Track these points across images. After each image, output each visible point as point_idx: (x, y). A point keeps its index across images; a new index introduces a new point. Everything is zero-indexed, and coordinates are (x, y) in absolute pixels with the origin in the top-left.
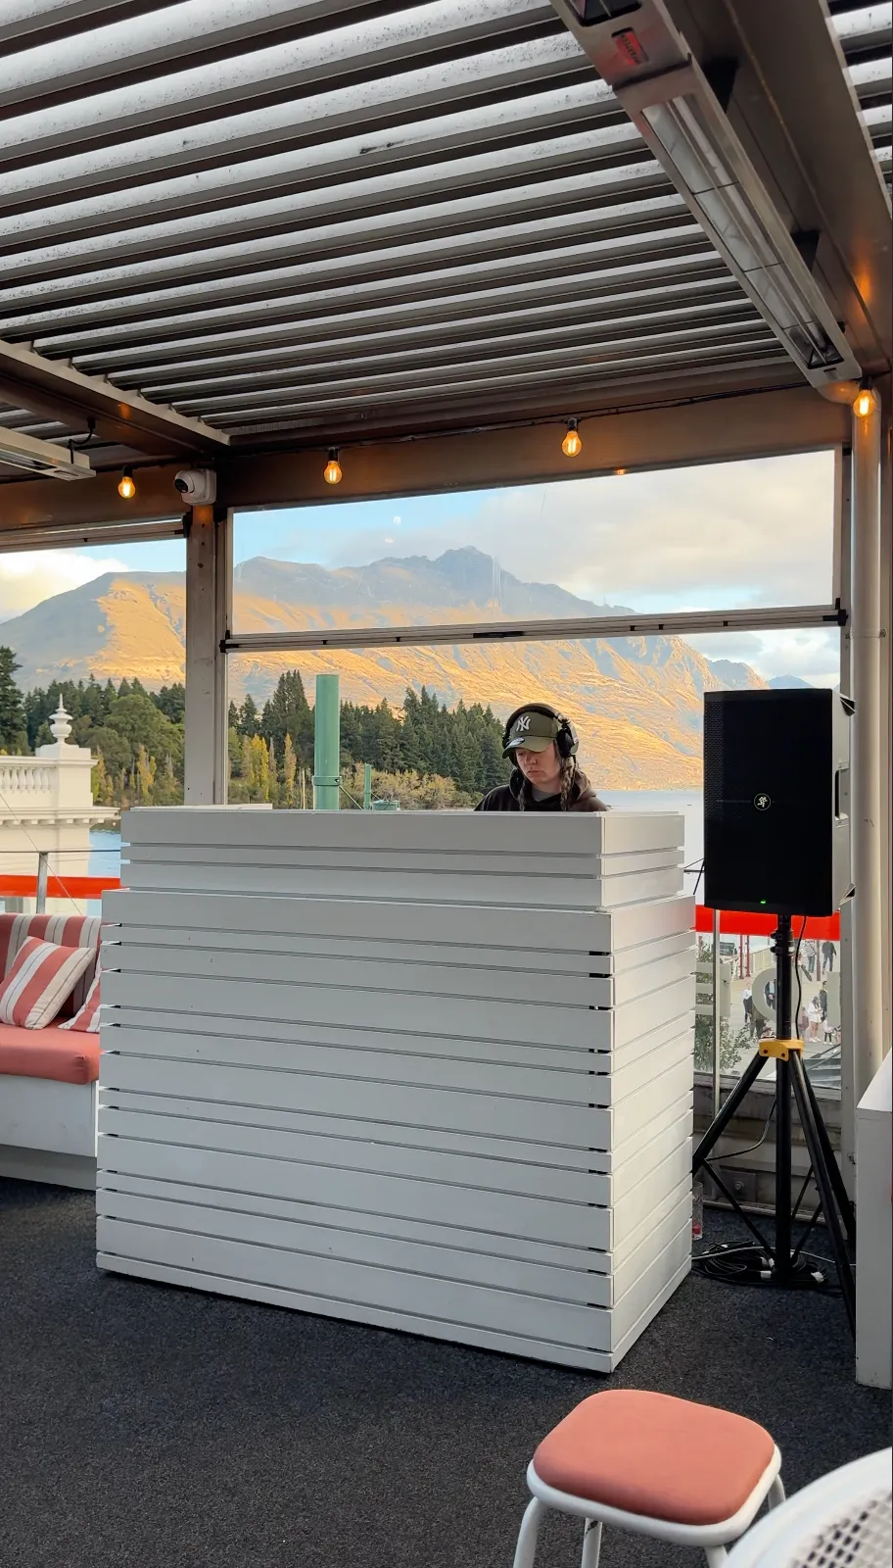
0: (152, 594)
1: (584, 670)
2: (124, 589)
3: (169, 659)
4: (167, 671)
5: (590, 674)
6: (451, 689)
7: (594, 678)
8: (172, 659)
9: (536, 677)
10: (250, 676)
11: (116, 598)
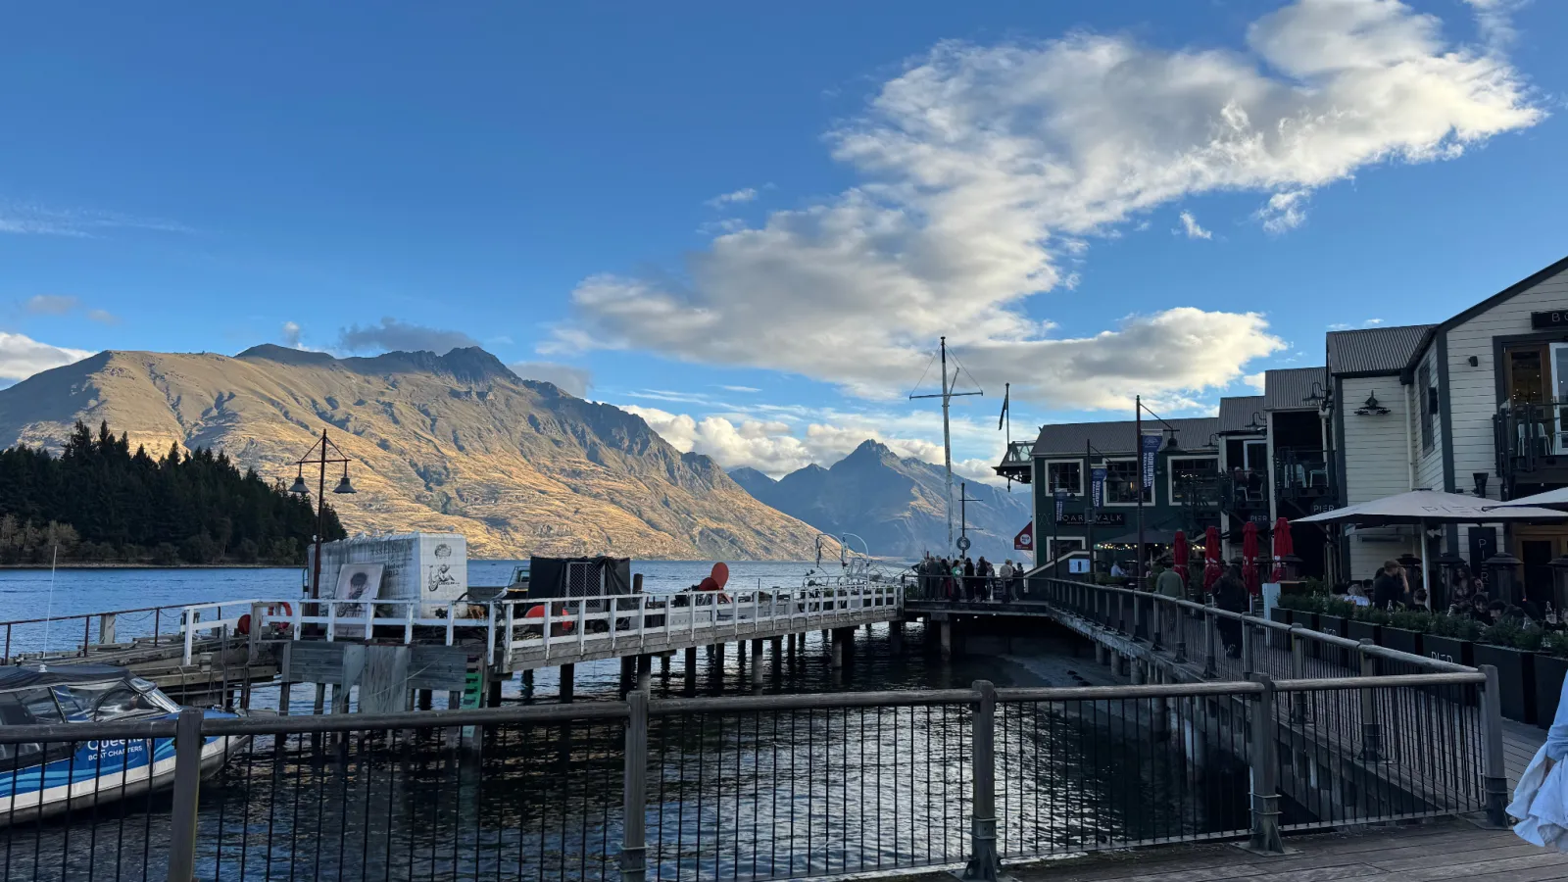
0: (152, 372)
1: (572, 457)
2: (122, 366)
3: (162, 434)
4: (159, 445)
5: (577, 460)
6: (445, 468)
7: (580, 463)
8: (165, 433)
9: (529, 461)
10: (243, 452)
11: (112, 374)
